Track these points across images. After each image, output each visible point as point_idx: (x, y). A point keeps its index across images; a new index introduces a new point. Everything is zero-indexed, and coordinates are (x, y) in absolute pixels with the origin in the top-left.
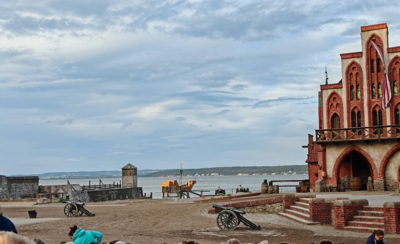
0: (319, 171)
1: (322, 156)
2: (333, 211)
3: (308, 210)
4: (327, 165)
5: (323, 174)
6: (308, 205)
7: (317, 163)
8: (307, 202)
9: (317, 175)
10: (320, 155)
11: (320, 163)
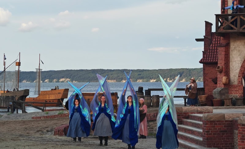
0: (219, 75)
1: (223, 53)
2: (236, 132)
3: (201, 131)
4: (231, 66)
5: (224, 79)
6: (201, 123)
7: (217, 63)
8: (199, 119)
9: (215, 81)
10: (221, 52)
11: (221, 64)
